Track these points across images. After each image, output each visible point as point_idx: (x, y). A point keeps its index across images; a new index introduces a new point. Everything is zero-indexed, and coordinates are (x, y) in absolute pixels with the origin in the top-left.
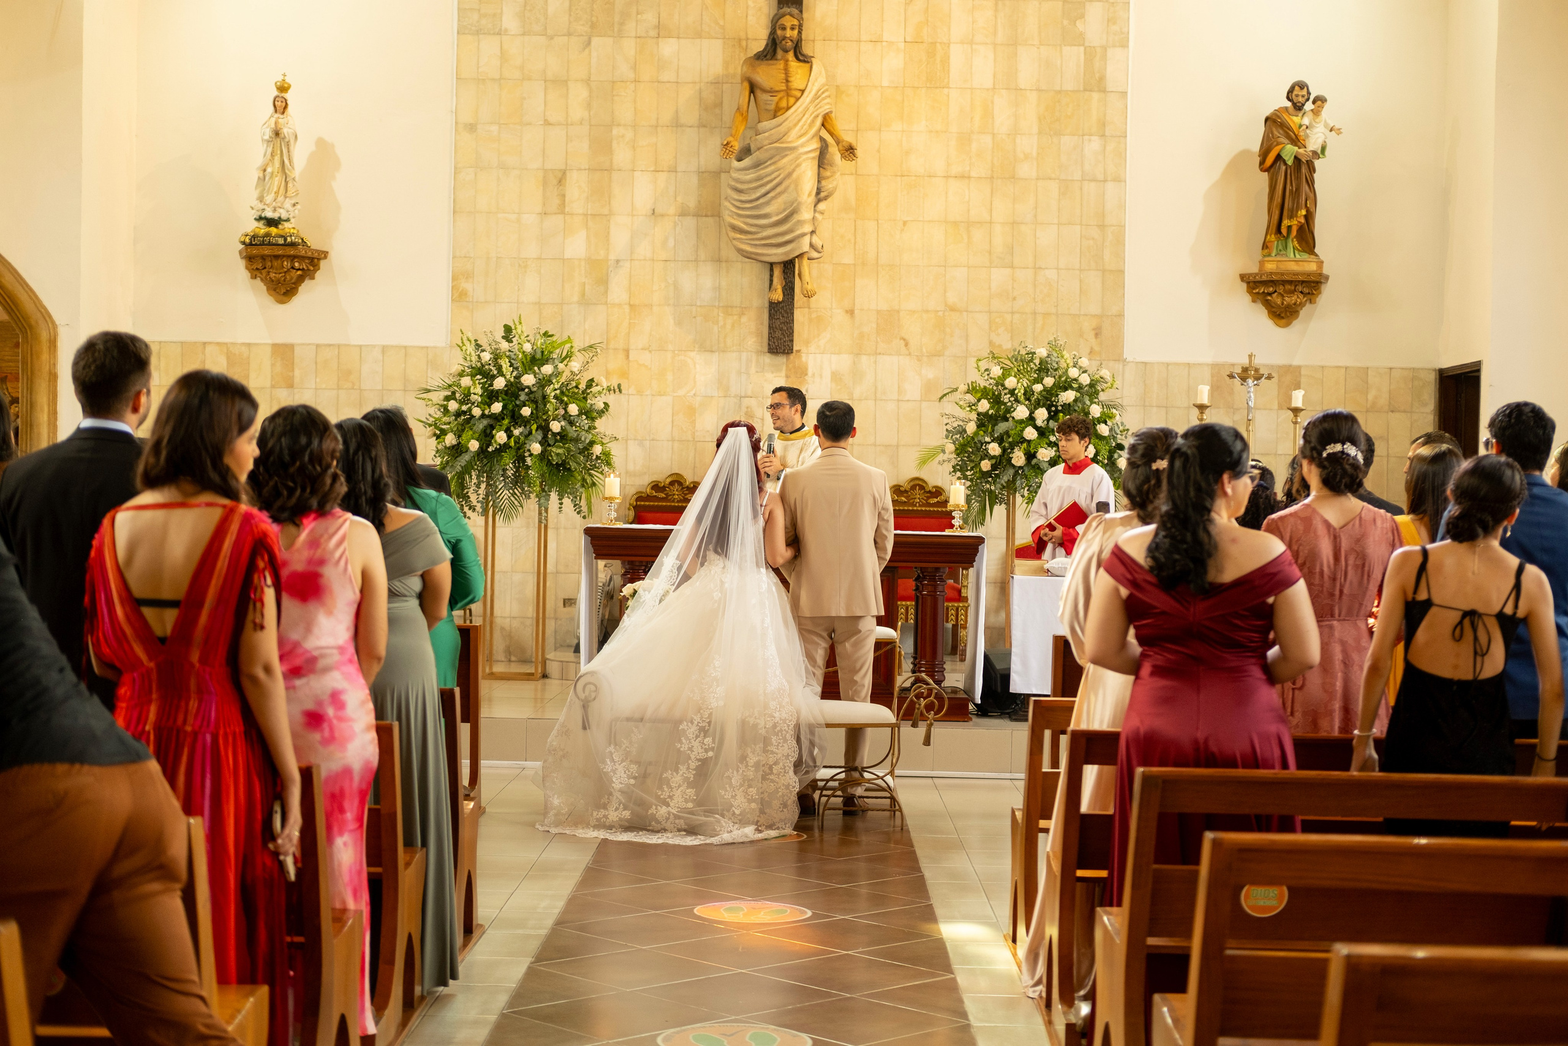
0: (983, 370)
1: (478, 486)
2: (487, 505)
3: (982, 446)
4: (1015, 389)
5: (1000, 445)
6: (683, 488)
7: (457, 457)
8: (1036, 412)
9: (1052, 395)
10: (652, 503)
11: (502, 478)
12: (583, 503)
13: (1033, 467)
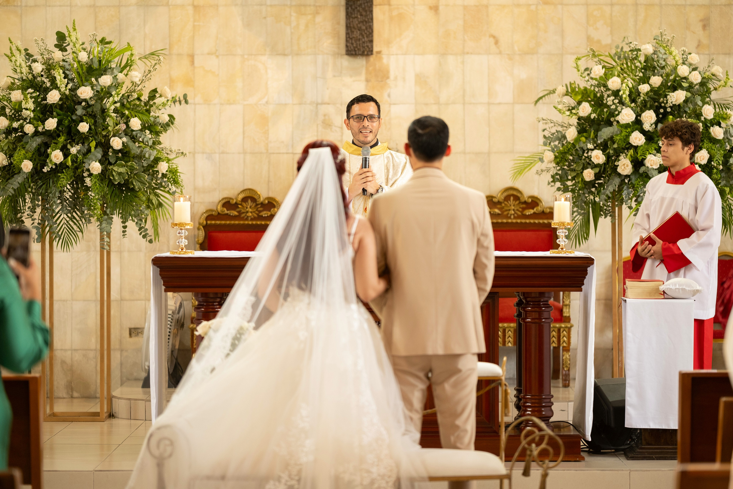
0: (582, 69)
1: (33, 210)
2: (43, 231)
3: (583, 153)
4: (619, 91)
5: (604, 151)
6: (257, 205)
7: (9, 179)
8: (643, 115)
9: (660, 95)
10: (223, 222)
11: (59, 201)
12: (149, 225)
13: (641, 175)
